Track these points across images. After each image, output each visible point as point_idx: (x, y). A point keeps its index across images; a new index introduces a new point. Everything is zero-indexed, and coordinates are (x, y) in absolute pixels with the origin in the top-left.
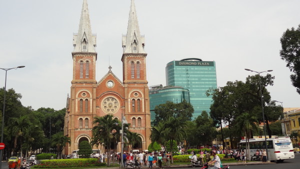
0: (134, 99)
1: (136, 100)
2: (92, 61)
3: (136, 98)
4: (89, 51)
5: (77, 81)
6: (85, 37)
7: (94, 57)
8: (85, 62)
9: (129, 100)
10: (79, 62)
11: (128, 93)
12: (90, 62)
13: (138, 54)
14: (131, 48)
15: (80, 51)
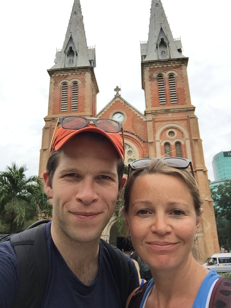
0: (167, 144)
1: (173, 143)
2: (84, 82)
3: (172, 140)
4: (79, 65)
5: (54, 116)
6: (71, 45)
7: (88, 75)
8: (70, 83)
9: (158, 144)
10: (60, 84)
11: (155, 131)
12: (79, 82)
13: (170, 61)
14: (155, 54)
15: (63, 67)
